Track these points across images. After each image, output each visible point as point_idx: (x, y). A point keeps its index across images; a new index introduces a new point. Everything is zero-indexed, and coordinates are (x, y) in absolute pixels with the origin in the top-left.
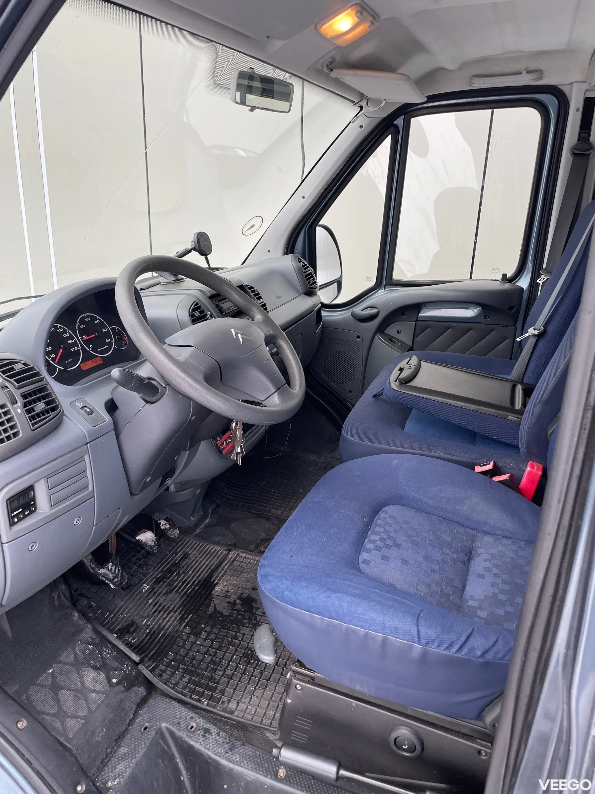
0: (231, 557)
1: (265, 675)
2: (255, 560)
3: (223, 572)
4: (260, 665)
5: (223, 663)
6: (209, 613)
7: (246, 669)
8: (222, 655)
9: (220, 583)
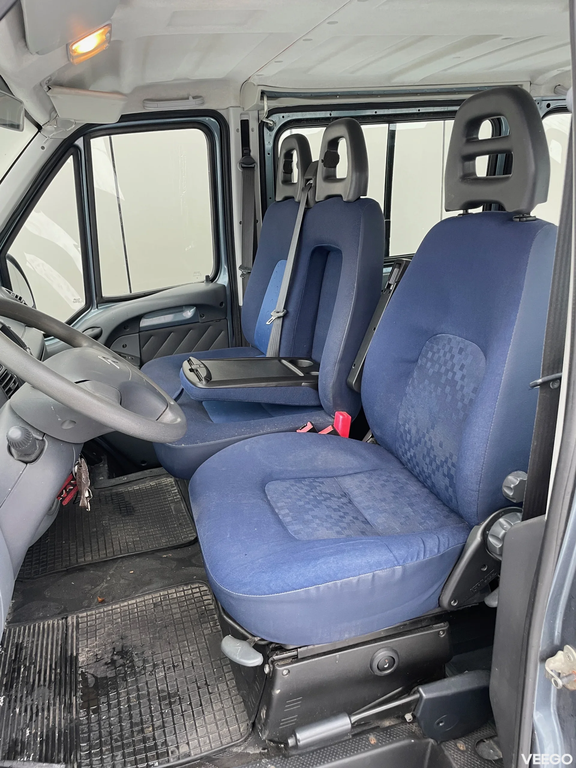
0: (73, 623)
1: (194, 704)
2: (100, 613)
3: (75, 641)
4: (183, 698)
5: (145, 720)
6: (92, 685)
7: (172, 710)
8: (139, 713)
9: (80, 652)
